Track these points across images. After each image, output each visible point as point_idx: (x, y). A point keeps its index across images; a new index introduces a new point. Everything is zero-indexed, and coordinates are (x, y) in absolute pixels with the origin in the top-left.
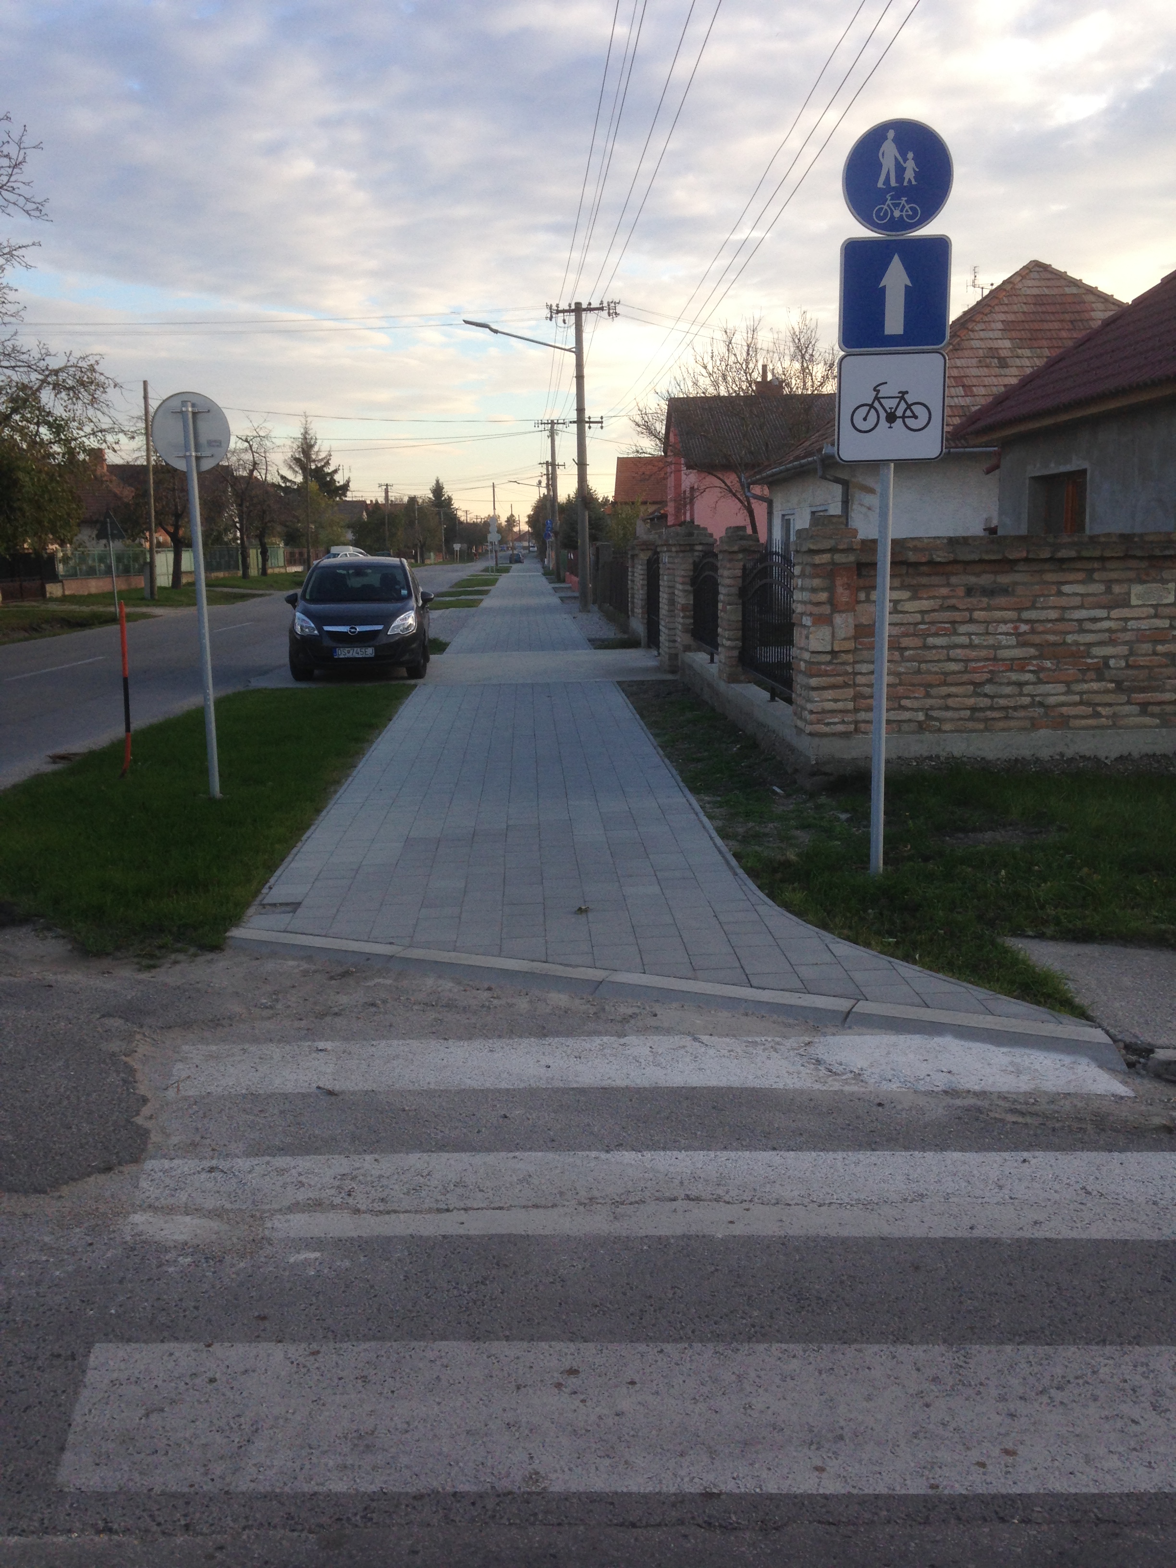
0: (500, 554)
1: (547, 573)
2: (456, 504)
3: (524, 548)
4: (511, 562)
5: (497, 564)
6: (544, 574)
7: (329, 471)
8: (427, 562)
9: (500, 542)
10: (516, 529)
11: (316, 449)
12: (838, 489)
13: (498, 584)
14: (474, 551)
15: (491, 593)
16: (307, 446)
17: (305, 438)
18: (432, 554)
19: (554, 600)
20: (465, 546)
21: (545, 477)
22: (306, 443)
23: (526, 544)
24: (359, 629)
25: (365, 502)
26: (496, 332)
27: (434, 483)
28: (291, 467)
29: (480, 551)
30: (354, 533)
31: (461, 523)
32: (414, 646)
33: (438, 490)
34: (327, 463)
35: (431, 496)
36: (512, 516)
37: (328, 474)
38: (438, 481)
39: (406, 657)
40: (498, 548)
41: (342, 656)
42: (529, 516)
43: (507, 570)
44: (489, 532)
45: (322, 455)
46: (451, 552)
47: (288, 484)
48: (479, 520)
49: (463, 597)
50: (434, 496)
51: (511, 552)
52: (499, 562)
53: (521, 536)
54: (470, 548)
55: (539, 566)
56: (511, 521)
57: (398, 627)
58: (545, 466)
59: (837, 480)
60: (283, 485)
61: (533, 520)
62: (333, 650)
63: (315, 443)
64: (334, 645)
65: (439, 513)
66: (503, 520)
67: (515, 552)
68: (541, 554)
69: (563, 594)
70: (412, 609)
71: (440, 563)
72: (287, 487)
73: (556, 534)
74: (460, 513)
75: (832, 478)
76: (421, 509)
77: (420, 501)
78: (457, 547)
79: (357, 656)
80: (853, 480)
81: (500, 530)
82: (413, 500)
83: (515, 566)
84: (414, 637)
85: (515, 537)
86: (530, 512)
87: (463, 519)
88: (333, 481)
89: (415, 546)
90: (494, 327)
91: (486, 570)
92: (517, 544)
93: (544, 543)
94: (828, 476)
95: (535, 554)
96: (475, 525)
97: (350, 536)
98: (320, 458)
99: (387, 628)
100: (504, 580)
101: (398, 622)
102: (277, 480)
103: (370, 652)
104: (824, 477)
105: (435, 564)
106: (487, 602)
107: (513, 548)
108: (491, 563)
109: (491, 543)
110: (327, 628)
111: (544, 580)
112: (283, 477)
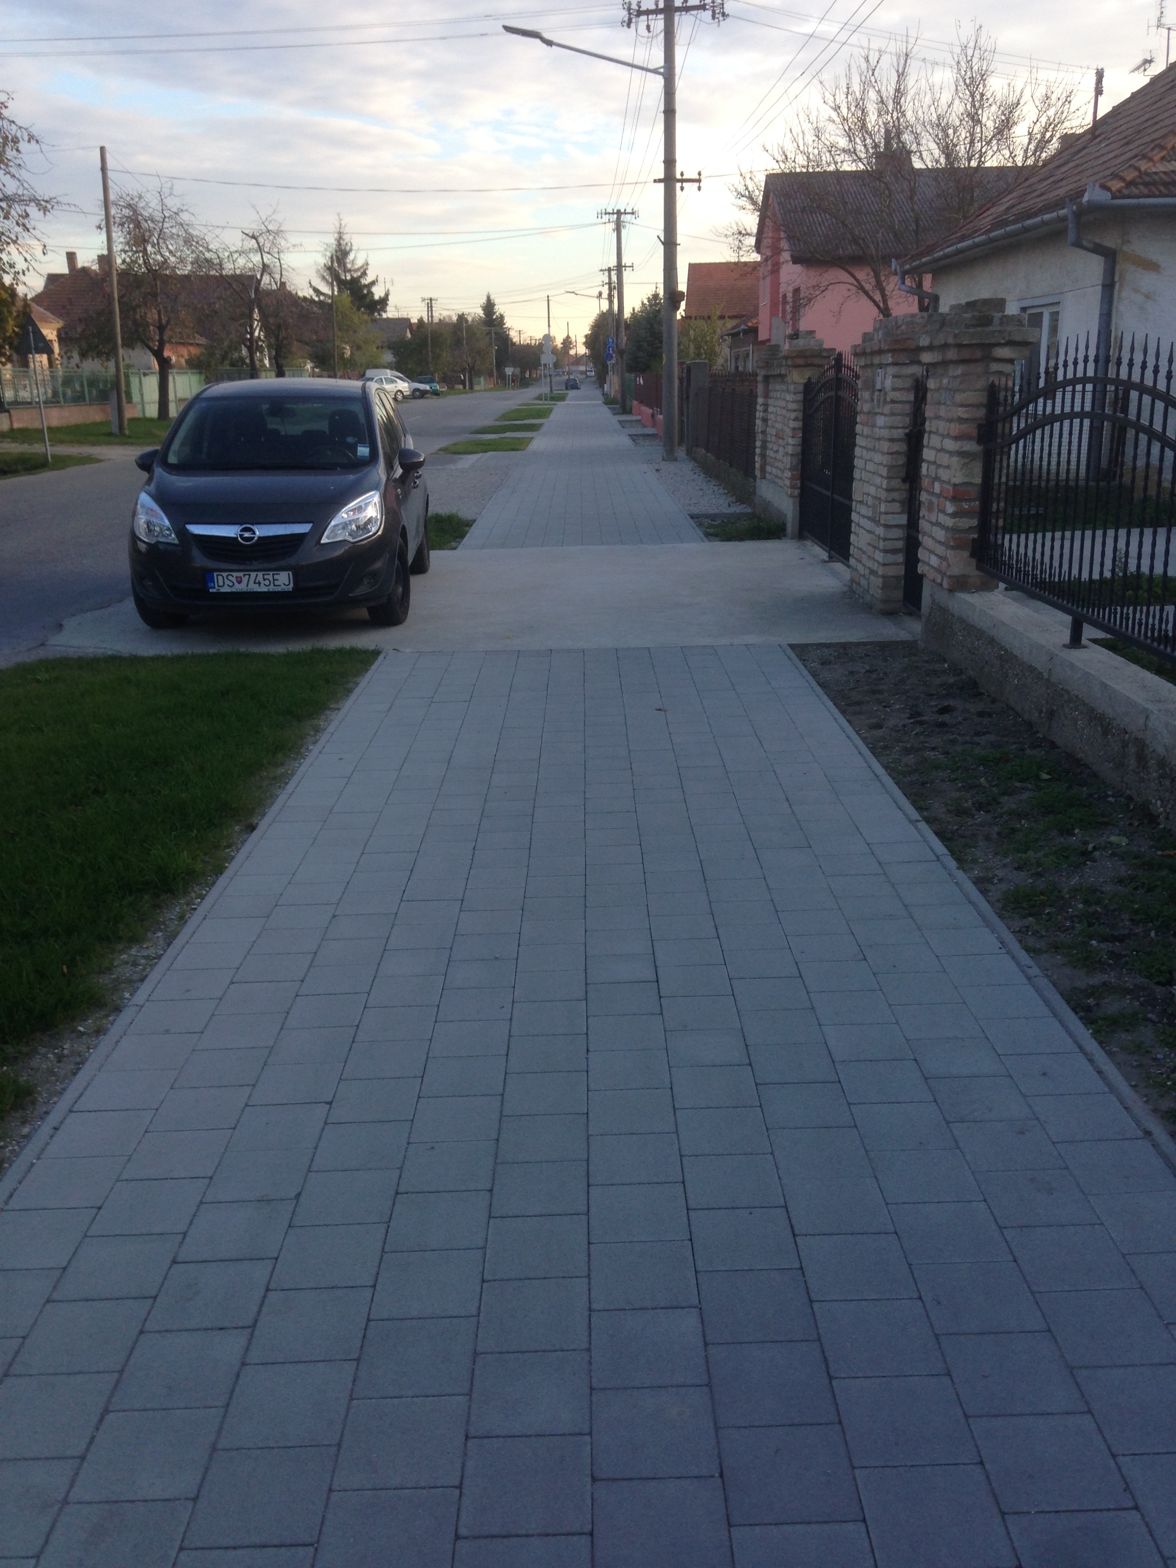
0: (555, 379)
1: (608, 401)
2: (508, 323)
3: (582, 373)
4: (567, 388)
5: (551, 391)
6: (606, 403)
7: (366, 283)
8: (476, 387)
9: (556, 365)
10: (572, 352)
11: (351, 256)
12: (1095, 265)
13: (553, 416)
14: (527, 376)
15: (544, 429)
16: (341, 254)
17: (339, 244)
18: (482, 379)
19: (625, 441)
20: (518, 371)
21: (607, 287)
22: (341, 250)
23: (583, 368)
24: (261, 531)
25: (408, 320)
26: (549, 43)
27: (484, 300)
28: (324, 278)
29: (534, 376)
30: (396, 354)
31: (514, 344)
32: (378, 565)
33: (489, 307)
34: (364, 274)
35: (481, 312)
36: (568, 337)
37: (366, 286)
38: (489, 298)
39: (362, 590)
40: (552, 373)
41: (226, 589)
42: (586, 336)
43: (562, 398)
44: (543, 353)
45: (359, 263)
46: (502, 376)
47: (322, 298)
48: (533, 342)
49: (508, 434)
50: (485, 314)
51: (567, 377)
52: (554, 388)
53: (578, 360)
54: (523, 372)
55: (598, 393)
56: (567, 342)
57: (345, 525)
58: (606, 273)
59: (1098, 249)
60: (316, 299)
61: (591, 341)
62: (207, 575)
63: (351, 250)
64: (210, 564)
65: (489, 333)
66: (559, 342)
67: (572, 377)
68: (601, 379)
69: (633, 431)
70: (376, 488)
71: (491, 390)
72: (320, 302)
73: (621, 353)
74: (513, 335)
75: (1091, 246)
76: (470, 328)
77: (470, 319)
78: (509, 371)
79: (256, 588)
80: (1125, 248)
81: (554, 351)
82: (461, 317)
83: (572, 393)
84: (378, 546)
85: (571, 361)
86: (587, 331)
87: (516, 340)
88: (371, 294)
89: (463, 371)
90: (546, 36)
91: (539, 398)
92: (573, 368)
93: (605, 367)
94: (1085, 243)
95: (594, 379)
96: (528, 346)
97: (388, 357)
98: (356, 267)
99: (320, 527)
100: (560, 412)
101: (344, 515)
102: (308, 293)
103: (283, 581)
104: (1078, 244)
105: (485, 390)
106: (539, 443)
107: (568, 373)
108: (545, 390)
109: (545, 365)
110: (197, 529)
111: (605, 410)
112: (316, 290)
